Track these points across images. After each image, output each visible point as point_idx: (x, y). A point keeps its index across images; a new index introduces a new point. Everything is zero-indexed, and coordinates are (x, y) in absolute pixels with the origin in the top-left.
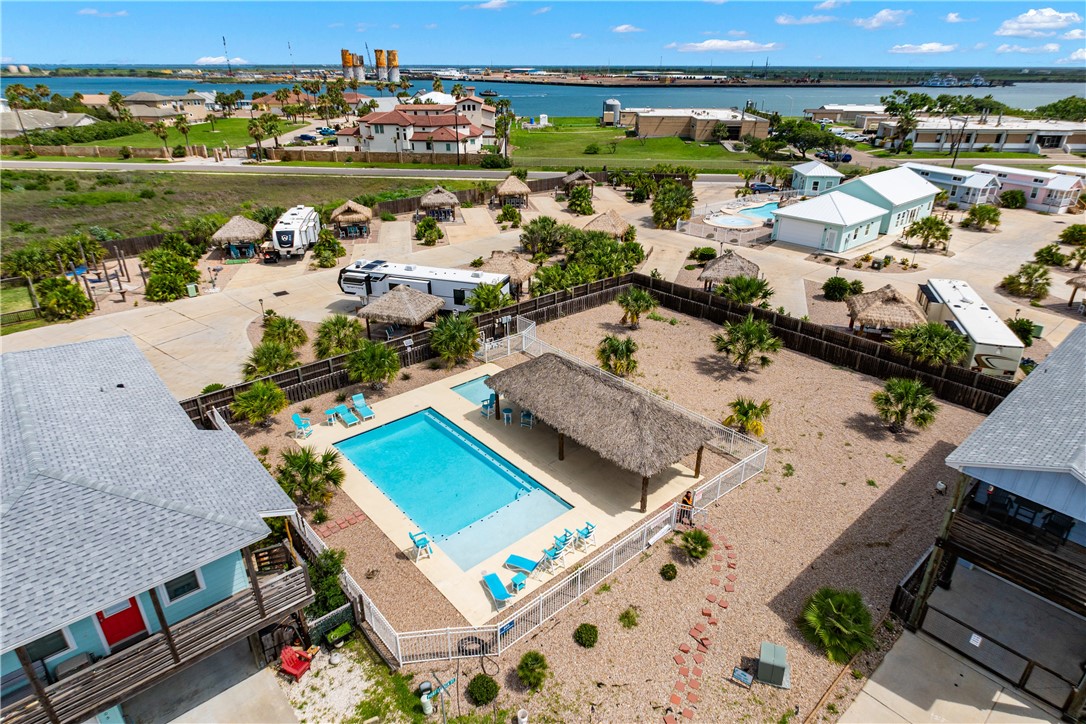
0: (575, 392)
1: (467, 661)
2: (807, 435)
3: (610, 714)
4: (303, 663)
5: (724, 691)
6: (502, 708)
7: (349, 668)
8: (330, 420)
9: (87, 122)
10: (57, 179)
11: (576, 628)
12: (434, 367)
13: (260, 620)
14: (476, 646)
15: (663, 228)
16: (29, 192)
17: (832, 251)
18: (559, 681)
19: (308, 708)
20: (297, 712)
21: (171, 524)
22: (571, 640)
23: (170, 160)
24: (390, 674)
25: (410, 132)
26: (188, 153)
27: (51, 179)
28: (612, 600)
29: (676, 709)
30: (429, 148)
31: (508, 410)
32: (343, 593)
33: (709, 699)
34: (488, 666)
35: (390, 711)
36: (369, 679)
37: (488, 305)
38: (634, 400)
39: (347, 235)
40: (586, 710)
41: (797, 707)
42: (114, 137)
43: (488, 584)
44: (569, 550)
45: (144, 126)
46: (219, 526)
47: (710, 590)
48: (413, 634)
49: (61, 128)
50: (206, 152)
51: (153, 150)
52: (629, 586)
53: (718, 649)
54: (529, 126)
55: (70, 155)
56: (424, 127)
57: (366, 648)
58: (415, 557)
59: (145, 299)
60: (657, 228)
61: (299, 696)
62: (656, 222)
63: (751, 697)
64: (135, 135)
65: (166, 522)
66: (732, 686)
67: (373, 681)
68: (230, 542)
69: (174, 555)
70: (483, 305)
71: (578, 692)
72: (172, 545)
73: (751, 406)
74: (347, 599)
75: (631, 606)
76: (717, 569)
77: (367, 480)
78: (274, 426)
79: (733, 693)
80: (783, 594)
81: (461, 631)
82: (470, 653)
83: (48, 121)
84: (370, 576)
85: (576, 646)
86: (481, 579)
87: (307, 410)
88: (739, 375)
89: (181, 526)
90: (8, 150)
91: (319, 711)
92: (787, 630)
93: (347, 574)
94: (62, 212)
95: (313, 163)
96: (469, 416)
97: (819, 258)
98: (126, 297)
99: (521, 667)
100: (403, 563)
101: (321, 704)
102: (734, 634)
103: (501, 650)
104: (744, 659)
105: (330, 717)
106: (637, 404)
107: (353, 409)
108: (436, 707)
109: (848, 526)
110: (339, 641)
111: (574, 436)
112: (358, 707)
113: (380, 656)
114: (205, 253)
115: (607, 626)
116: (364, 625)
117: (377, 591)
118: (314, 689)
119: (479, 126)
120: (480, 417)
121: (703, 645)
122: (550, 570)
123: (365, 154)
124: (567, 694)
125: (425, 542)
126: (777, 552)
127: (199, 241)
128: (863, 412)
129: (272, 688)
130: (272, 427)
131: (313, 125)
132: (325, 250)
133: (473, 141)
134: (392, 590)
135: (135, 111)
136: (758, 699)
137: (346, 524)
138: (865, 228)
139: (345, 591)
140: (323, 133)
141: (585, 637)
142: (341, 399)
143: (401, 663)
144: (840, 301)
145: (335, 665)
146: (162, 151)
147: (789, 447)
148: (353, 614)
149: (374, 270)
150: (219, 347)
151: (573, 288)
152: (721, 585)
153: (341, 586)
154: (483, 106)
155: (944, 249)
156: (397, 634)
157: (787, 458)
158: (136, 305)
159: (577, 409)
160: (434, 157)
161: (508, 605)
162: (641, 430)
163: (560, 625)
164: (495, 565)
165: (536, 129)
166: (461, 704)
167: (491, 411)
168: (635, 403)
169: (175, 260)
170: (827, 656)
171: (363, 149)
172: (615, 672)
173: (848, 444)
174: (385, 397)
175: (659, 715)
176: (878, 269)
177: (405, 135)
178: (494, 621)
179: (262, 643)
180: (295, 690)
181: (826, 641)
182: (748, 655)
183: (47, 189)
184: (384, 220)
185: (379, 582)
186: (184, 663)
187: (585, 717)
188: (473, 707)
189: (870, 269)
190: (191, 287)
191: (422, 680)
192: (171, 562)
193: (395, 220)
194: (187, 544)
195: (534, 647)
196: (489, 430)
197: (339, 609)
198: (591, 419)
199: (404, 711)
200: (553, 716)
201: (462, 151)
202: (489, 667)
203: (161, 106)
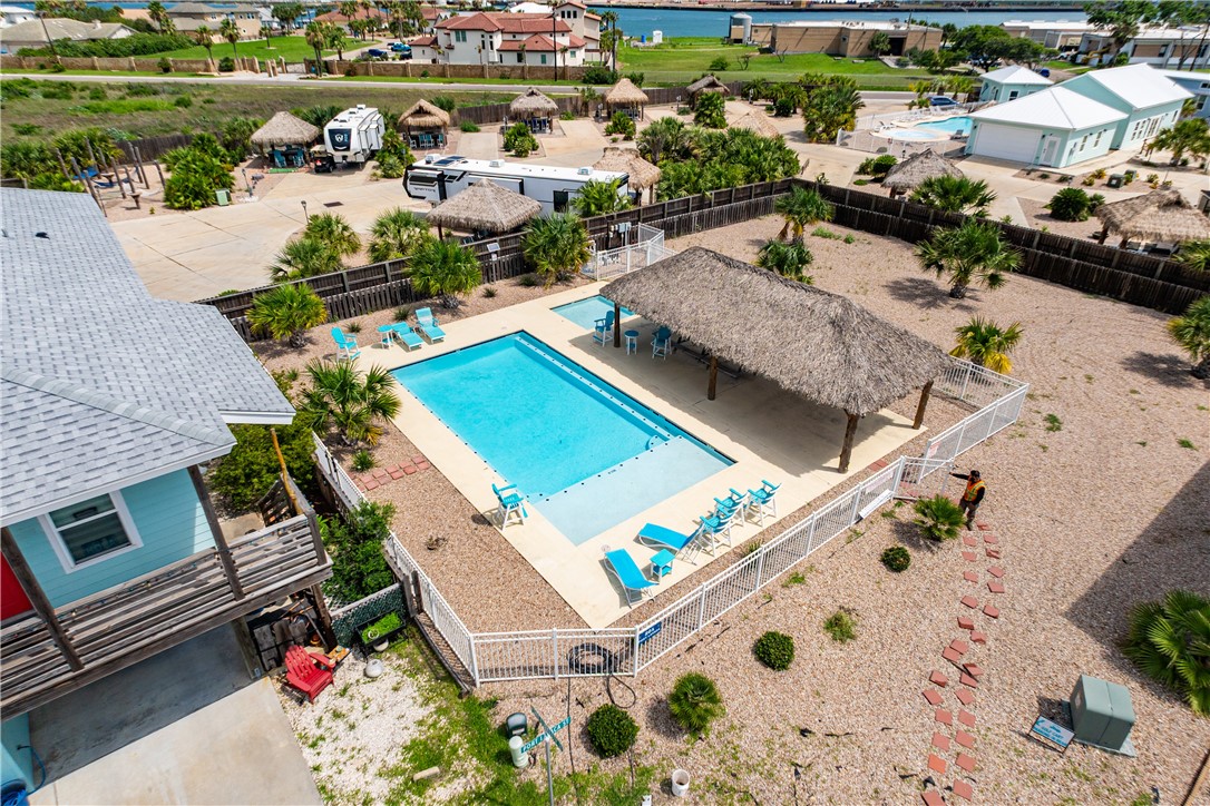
0: (739, 299)
1: (583, 682)
2: (1069, 378)
3: (828, 783)
4: (320, 674)
5: (1020, 754)
6: (644, 763)
7: (395, 684)
8: (385, 340)
9: (123, 34)
10: (82, 90)
11: (755, 638)
12: (528, 284)
13: (234, 603)
14: (596, 660)
15: (819, 141)
16: (47, 100)
17: (1049, 167)
18: (736, 722)
19: (325, 747)
20: (307, 752)
21: (42, 418)
22: (751, 657)
23: (216, 74)
24: (460, 696)
25: (498, 40)
26: (237, 67)
27: (75, 89)
28: (811, 597)
29: (942, 781)
30: (520, 59)
31: (632, 333)
32: (388, 568)
33: (996, 765)
34: (617, 692)
35: (458, 758)
36: (426, 702)
37: (600, 208)
38: (835, 304)
39: (418, 146)
40: (786, 774)
41: (1155, 790)
42: (155, 52)
43: (612, 565)
44: (735, 521)
45: (190, 41)
46: (137, 426)
47: (966, 589)
48: (498, 636)
49: (94, 40)
50: (257, 66)
51: (197, 62)
52: (834, 577)
53: (996, 683)
54: (641, 44)
55: (102, 69)
56: (514, 34)
57: (422, 653)
58: (501, 523)
59: (165, 207)
60: (810, 142)
61: (314, 726)
62: (809, 135)
63: (1069, 768)
64: (179, 51)
65: (35, 412)
66: (1030, 746)
67: (432, 707)
68: (154, 455)
69: (40, 471)
70: (593, 208)
71: (769, 742)
72: (40, 454)
73: (994, 332)
74: (393, 579)
75: (841, 608)
76: (971, 558)
77: (433, 418)
78: (309, 346)
79: (1035, 759)
80: (1085, 599)
81: (574, 636)
82: (588, 669)
83: (80, 32)
84: (433, 546)
85: (758, 666)
86: (602, 557)
87: (354, 329)
88: (953, 302)
89: (62, 421)
90: (33, 63)
91: (344, 751)
92: (1106, 657)
93: (396, 540)
94: (82, 120)
95: (383, 78)
96: (576, 342)
97: (1033, 174)
98: (140, 204)
99: (675, 698)
100: (482, 530)
101: (347, 740)
102: (1019, 660)
103: (639, 666)
104: (1042, 701)
105: (360, 763)
106: (840, 311)
107: (418, 330)
108: (534, 756)
109: (1165, 503)
110: (381, 641)
111: (737, 359)
112: (407, 749)
113: (444, 668)
114: (243, 160)
115: (807, 638)
116: (421, 618)
117: (443, 568)
118: (337, 715)
119: (582, 38)
120: (592, 344)
121: (970, 674)
122: (708, 549)
123: (444, 67)
124: (750, 744)
125: (516, 501)
126: (1061, 536)
127: (238, 147)
128: (1147, 352)
129: (269, 710)
130: (306, 347)
131: (383, 43)
132: (391, 157)
133: (573, 53)
134: (465, 567)
135: (179, 24)
136: (1081, 770)
137: (402, 473)
138: (1095, 135)
139: (391, 565)
140: (395, 49)
141: (773, 653)
142: (402, 317)
143: (478, 681)
144: (1074, 220)
145: (373, 679)
146: (207, 64)
147: (1046, 393)
148: (404, 600)
149: (450, 166)
150: (249, 259)
151: (713, 192)
152: (981, 581)
153: (387, 558)
154: (585, 13)
155: (1202, 166)
156: (471, 635)
157: (1047, 407)
158: (152, 212)
159: (742, 321)
160: (526, 70)
161: (645, 598)
162: (848, 347)
163: (731, 632)
164: (621, 538)
165: (648, 47)
166: (575, 753)
167: (608, 335)
168: (835, 309)
169: (202, 160)
170: (1187, 704)
171: (441, 62)
172: (828, 711)
173: (1134, 392)
174: (460, 317)
175: (912, 789)
176: (1117, 186)
177: (491, 43)
178: (623, 621)
179: (255, 641)
180: (307, 717)
181: (1191, 679)
182: (1049, 695)
183: (69, 98)
184: (465, 130)
185: (447, 555)
186: (89, 671)
187: (785, 786)
188: (596, 759)
189: (1106, 188)
190: (221, 194)
191: (511, 709)
192: (32, 484)
193: (477, 130)
194: (69, 454)
195: (692, 666)
196: (604, 360)
197: (382, 592)
198: (765, 334)
199: (480, 759)
200: (730, 782)
201: (560, 63)
202: (619, 693)
203: (210, 19)
